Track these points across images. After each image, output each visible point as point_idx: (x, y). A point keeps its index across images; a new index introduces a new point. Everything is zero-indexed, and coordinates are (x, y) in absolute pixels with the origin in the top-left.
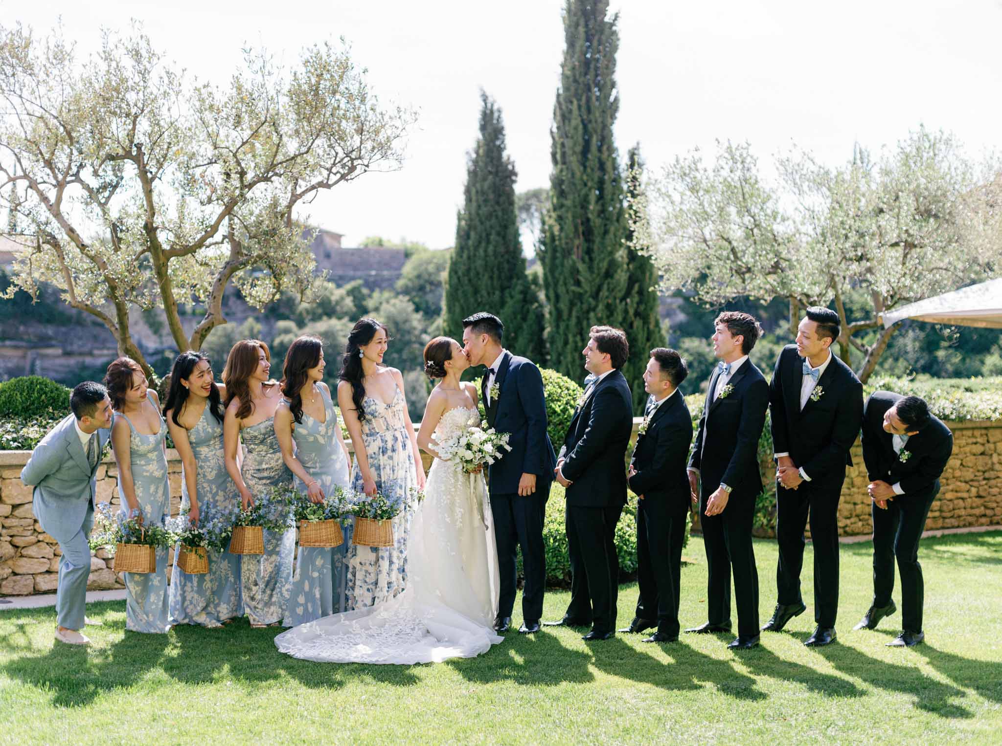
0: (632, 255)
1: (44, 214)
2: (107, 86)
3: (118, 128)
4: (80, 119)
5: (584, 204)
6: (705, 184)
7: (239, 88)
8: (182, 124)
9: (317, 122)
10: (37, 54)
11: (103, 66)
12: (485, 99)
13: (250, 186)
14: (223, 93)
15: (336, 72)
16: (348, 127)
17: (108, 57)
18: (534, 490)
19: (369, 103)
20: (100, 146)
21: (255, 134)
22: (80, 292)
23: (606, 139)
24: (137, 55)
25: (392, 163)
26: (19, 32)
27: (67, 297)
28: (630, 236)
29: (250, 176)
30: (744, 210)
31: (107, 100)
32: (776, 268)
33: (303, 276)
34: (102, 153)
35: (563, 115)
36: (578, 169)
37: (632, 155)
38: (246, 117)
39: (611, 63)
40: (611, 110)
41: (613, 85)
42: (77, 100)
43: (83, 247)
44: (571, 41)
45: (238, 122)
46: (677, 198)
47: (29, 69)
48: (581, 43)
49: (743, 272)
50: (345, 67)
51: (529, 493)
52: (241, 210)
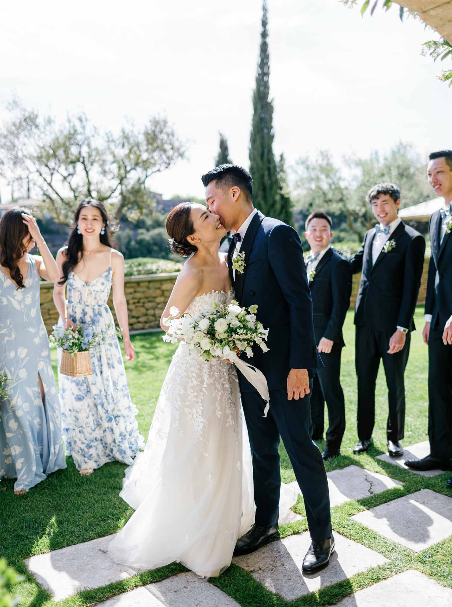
0: (282, 197)
1: (46, 187)
2: (70, 134)
3: (74, 150)
4: (58, 147)
5: (262, 176)
6: (311, 167)
7: (124, 133)
8: (100, 148)
9: (155, 145)
10: (40, 121)
11: (67, 125)
12: (221, 135)
13: (129, 172)
14: (117, 135)
15: (162, 123)
16: (167, 147)
17: (69, 121)
18: (308, 391)
19: (176, 137)
20: (67, 157)
21: (130, 151)
22: (62, 218)
23: (270, 150)
24: (80, 120)
25: (185, 161)
26: (33, 113)
27: (56, 221)
28: (281, 188)
29: (128, 168)
30: (328, 176)
31: (69, 139)
32: (341, 200)
33: (151, 208)
34: (69, 160)
35: (253, 141)
36: (260, 163)
37: (282, 156)
38: (126, 144)
39: (271, 119)
40: (271, 138)
41: (272, 127)
42: (57, 139)
43: (62, 199)
44: (255, 109)
45: (123, 145)
46: (300, 172)
47: (37, 127)
48: (259, 111)
49: (328, 201)
50: (165, 122)
51: (303, 396)
52: (125, 181)
